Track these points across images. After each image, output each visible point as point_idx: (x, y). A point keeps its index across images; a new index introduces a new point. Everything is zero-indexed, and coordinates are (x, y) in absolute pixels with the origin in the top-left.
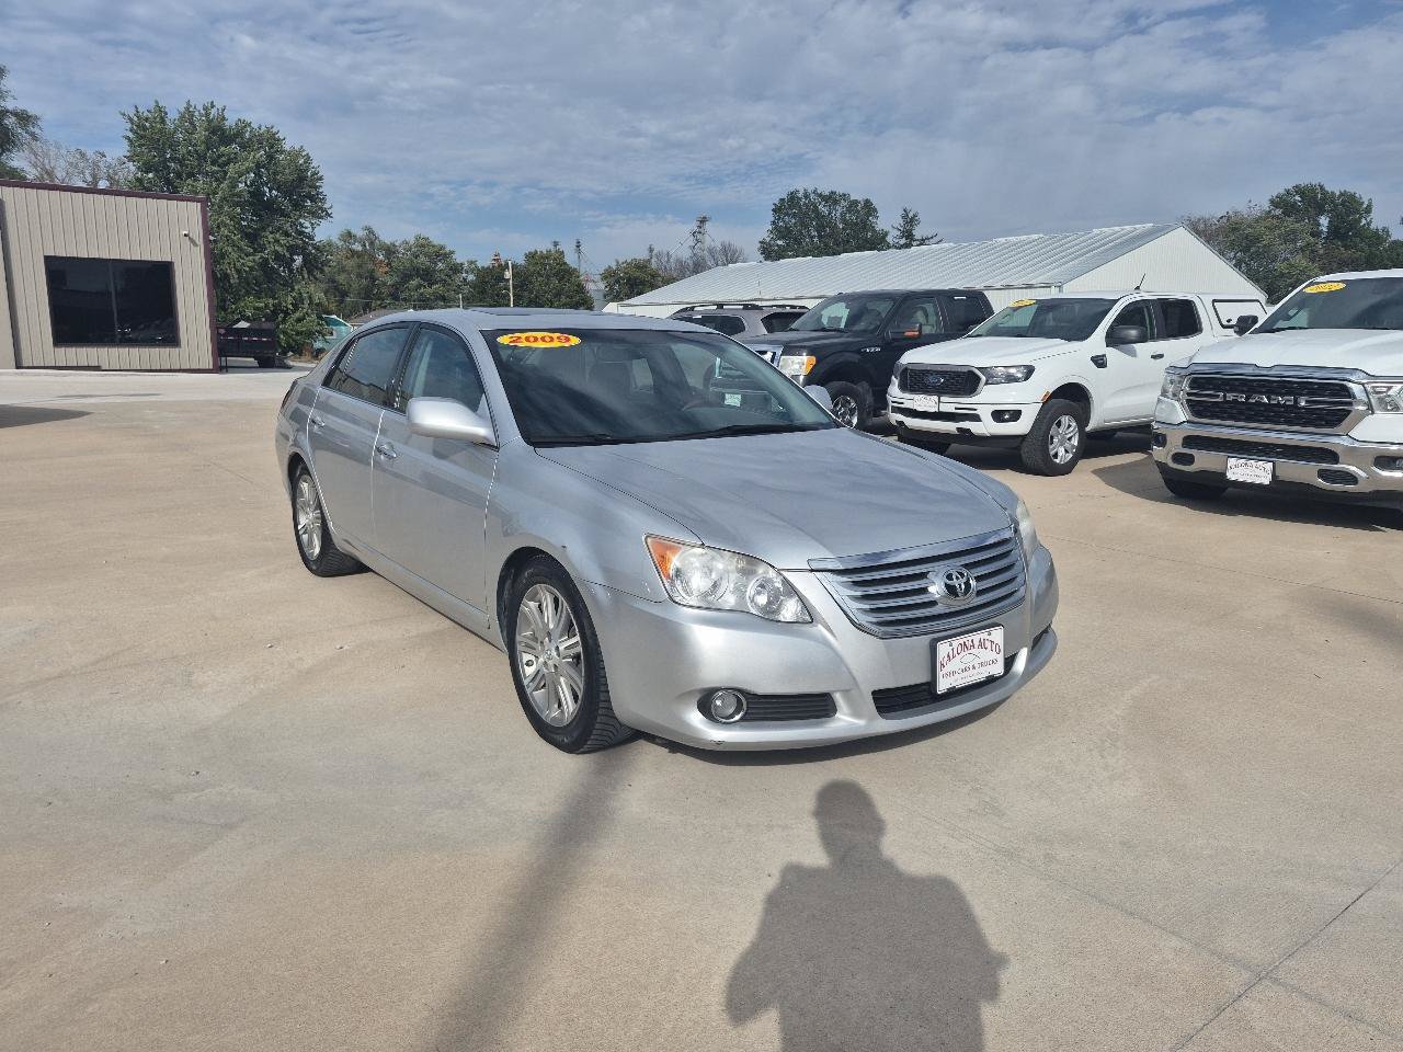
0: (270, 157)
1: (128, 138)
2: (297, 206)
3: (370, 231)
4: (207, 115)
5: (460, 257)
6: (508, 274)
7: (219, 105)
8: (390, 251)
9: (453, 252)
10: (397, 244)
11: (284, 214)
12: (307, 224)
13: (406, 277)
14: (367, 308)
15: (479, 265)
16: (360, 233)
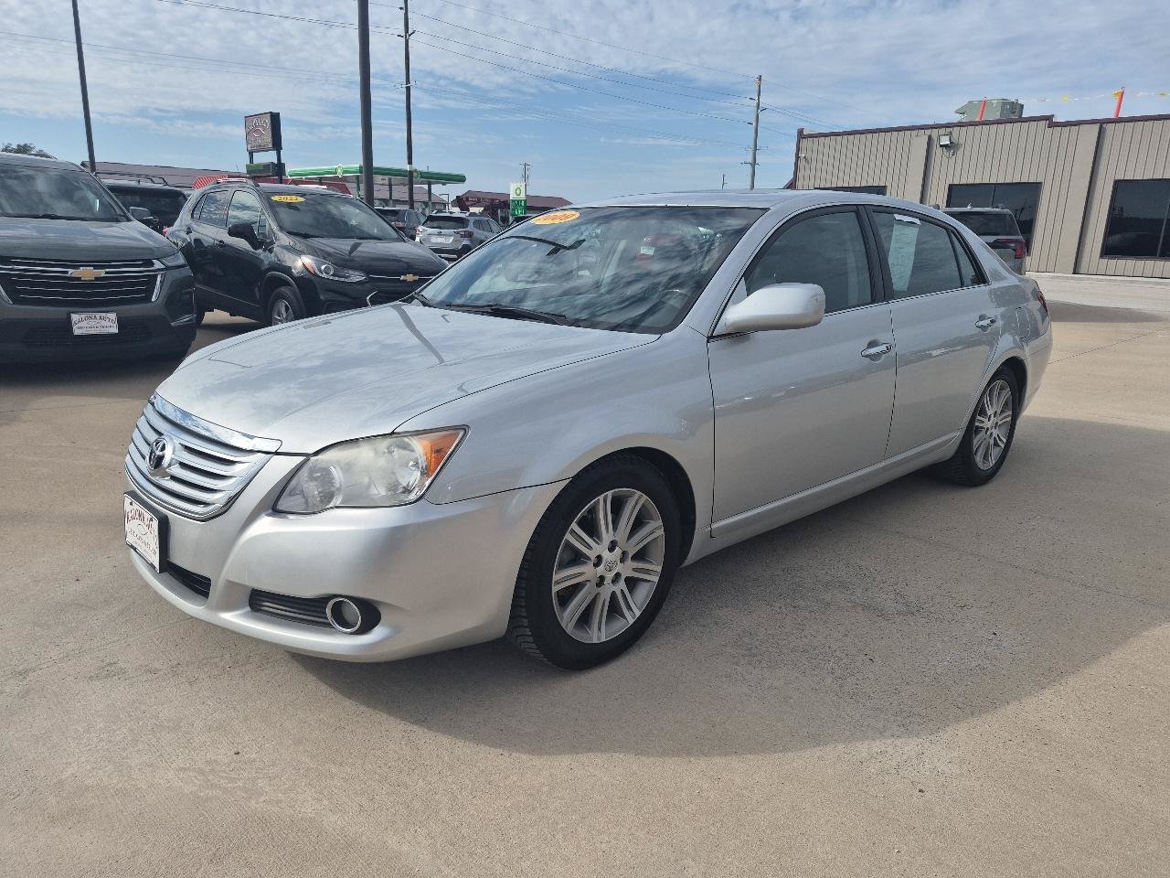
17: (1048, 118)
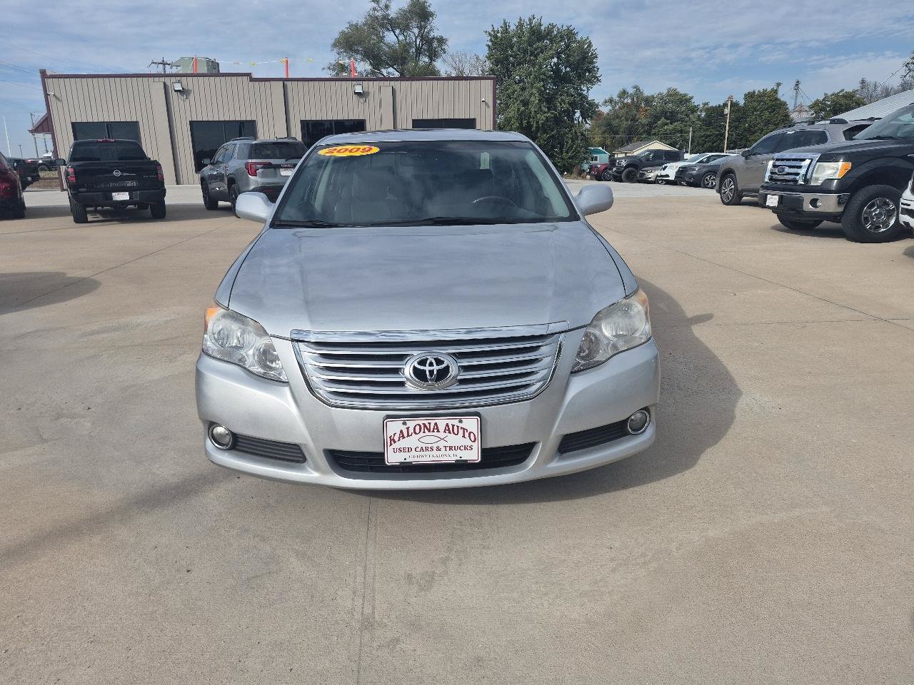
0: (568, 46)
1: (488, 46)
2: (581, 76)
3: (637, 88)
4: (531, 24)
5: (697, 101)
6: (727, 111)
7: (537, 17)
8: (648, 101)
9: (691, 98)
10: (655, 96)
11: (570, 81)
12: (585, 88)
13: (657, 118)
14: (629, 140)
15: (710, 105)
16: (631, 91)
17: (249, 75)
